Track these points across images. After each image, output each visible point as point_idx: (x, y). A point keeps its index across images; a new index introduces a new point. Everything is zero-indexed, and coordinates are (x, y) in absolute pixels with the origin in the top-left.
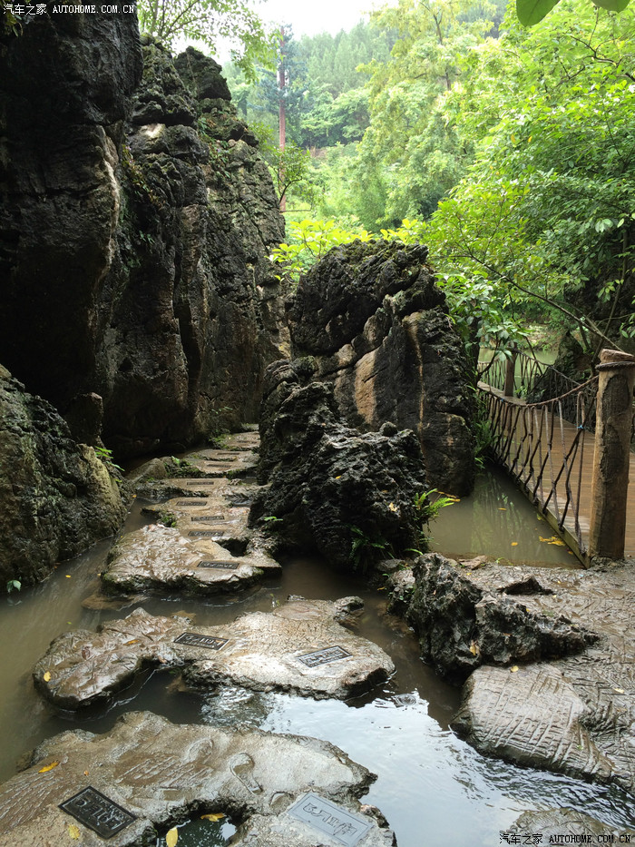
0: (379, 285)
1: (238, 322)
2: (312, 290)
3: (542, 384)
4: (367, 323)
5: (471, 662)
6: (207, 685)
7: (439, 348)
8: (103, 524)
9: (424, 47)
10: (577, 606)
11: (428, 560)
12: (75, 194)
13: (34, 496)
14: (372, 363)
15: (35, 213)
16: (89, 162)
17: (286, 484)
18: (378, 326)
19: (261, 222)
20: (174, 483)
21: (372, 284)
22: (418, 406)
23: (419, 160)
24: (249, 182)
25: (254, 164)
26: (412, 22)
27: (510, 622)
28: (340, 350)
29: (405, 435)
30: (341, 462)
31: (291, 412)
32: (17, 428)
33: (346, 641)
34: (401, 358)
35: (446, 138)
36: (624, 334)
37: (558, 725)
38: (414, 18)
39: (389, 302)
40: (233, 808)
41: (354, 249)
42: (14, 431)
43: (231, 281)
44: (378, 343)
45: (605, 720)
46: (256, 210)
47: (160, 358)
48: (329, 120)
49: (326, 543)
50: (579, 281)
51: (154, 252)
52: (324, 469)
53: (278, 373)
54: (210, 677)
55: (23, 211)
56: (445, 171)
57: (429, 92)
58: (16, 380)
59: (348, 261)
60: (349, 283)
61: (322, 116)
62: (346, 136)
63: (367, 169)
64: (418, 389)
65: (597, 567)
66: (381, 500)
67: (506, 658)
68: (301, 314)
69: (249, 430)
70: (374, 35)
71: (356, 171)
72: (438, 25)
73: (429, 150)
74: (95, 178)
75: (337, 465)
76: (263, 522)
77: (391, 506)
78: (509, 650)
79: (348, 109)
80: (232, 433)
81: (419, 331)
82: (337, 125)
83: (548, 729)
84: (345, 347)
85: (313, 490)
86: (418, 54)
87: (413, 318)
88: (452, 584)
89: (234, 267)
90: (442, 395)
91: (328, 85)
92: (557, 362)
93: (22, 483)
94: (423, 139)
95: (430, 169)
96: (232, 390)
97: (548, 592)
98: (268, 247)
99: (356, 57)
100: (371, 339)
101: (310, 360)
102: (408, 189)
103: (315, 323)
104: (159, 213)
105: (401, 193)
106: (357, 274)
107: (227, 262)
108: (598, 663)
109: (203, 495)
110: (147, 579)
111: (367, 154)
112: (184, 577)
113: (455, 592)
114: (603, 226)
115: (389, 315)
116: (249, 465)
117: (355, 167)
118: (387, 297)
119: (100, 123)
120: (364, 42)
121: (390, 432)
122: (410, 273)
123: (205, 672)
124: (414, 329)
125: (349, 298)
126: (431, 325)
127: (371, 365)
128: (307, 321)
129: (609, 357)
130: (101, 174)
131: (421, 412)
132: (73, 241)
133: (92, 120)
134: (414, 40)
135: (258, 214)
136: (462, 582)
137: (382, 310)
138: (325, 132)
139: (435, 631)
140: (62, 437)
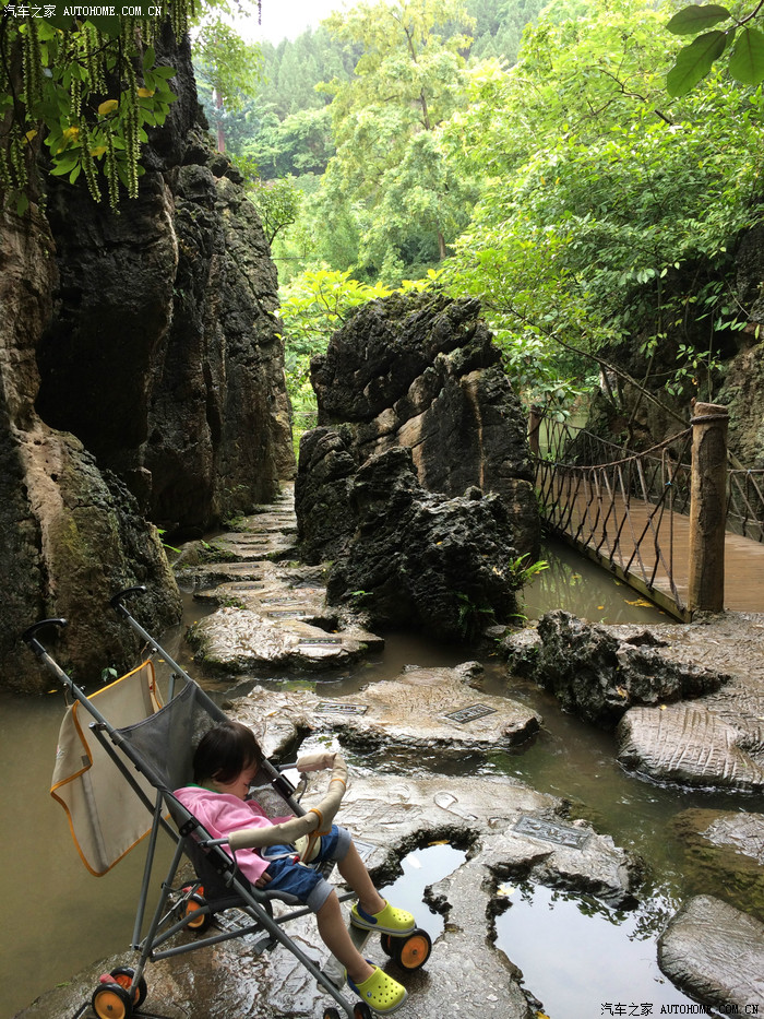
0: (430, 343)
1: (248, 388)
2: (348, 349)
3: (574, 450)
4: (413, 385)
5: (623, 704)
6: (369, 745)
7: (502, 409)
8: (170, 610)
9: (395, 65)
10: (695, 654)
11: (555, 617)
12: (135, 248)
13: (122, 577)
14: (419, 429)
15: (96, 269)
16: (150, 212)
17: (370, 557)
18: (426, 387)
19: (251, 272)
20: (216, 568)
21: (421, 341)
22: (478, 473)
23: (397, 197)
24: (237, 225)
25: (240, 204)
26: (379, 34)
27: (652, 666)
28: (380, 415)
29: (491, 499)
30: (439, 528)
31: (369, 479)
32: (104, 503)
33: (485, 699)
34: (457, 421)
35: (427, 172)
36: (671, 391)
37: (719, 748)
38: (381, 30)
39: (443, 361)
40: (457, 833)
41: (393, 303)
42: (101, 506)
43: (239, 341)
44: (425, 406)
45: (759, 742)
46: (246, 258)
47: (190, 429)
48: (276, 146)
49: (431, 612)
50: (620, 336)
51: (187, 309)
52: (421, 536)
53: (324, 441)
54: (371, 737)
55: (84, 266)
56: (427, 211)
57: (403, 117)
58: (87, 453)
59: (387, 316)
60: (392, 340)
61: (267, 142)
62: (297, 166)
63: (334, 207)
64: (476, 454)
65: (700, 621)
66: (485, 564)
67: (654, 698)
68: (332, 376)
69: (263, 512)
70: (324, 46)
71: (321, 210)
72: (410, 39)
73: (408, 185)
74: (156, 230)
75: (436, 531)
76: (350, 597)
77: (494, 569)
78: (655, 690)
79: (298, 134)
80: (246, 515)
81: (480, 391)
82: (285, 153)
83: (712, 752)
84: (386, 411)
85: (411, 559)
86: (389, 73)
87: (473, 376)
88: (589, 635)
89: (242, 324)
90: (507, 459)
91: (272, 104)
92: (588, 424)
93: (111, 563)
94: (400, 173)
95: (410, 208)
96: (242, 466)
97: (663, 645)
98: (261, 302)
99: (304, 71)
100: (417, 401)
101: (348, 427)
102: (385, 231)
103: (351, 386)
104: (192, 265)
105: (376, 235)
106: (400, 331)
107: (235, 319)
108: (735, 699)
109: (253, 579)
110: (251, 659)
111: (333, 190)
112: (290, 655)
113: (594, 641)
114: (646, 276)
115: (441, 375)
116: (287, 547)
117: (319, 205)
118: (440, 355)
119: (160, 170)
120: (313, 54)
121: (476, 496)
122: (467, 329)
123: (365, 733)
124: (474, 389)
125: (392, 357)
126: (491, 385)
127: (417, 431)
128: (340, 383)
129: (705, 410)
130: (162, 225)
131: (482, 479)
132: (135, 298)
133: (153, 166)
134: (382, 56)
135: (247, 263)
136: (598, 632)
137: (432, 369)
138: (272, 160)
139: (577, 681)
140: (133, 514)
